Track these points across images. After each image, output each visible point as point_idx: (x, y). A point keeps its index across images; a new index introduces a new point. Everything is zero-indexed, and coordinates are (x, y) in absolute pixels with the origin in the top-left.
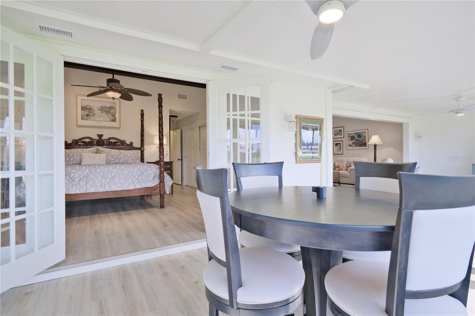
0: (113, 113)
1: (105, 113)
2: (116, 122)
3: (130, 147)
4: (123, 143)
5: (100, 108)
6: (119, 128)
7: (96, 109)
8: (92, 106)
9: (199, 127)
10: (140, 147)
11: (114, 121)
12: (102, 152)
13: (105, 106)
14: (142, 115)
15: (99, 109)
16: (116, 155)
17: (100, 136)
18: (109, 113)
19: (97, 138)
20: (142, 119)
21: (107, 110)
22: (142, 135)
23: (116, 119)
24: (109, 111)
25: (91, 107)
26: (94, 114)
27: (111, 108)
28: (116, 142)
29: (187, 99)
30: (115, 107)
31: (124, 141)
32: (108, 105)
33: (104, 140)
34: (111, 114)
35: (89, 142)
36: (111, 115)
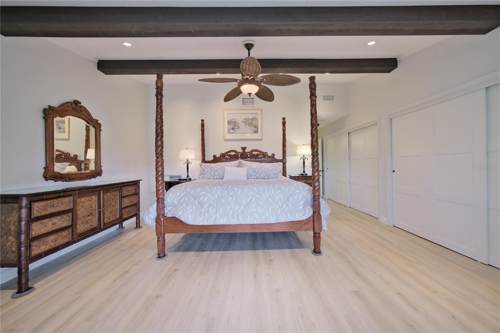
0: (255, 124)
1: (248, 125)
2: (258, 133)
3: (272, 159)
4: (265, 155)
5: (244, 120)
6: (261, 140)
7: (240, 122)
8: (236, 119)
9: (348, 133)
10: (282, 158)
11: (256, 133)
12: (243, 166)
13: (248, 118)
14: (284, 124)
15: (242, 122)
16: (257, 168)
17: (244, 149)
18: (252, 124)
19: (241, 151)
20: (284, 128)
21: (250, 121)
22: (284, 146)
23: (258, 131)
24: (252, 123)
25: (235, 121)
26: (239, 127)
27: (253, 119)
28: (258, 155)
29: (333, 100)
30: (257, 118)
31: (266, 153)
32: (251, 117)
33: (247, 152)
34: (254, 125)
35: (234, 155)
36: (254, 126)
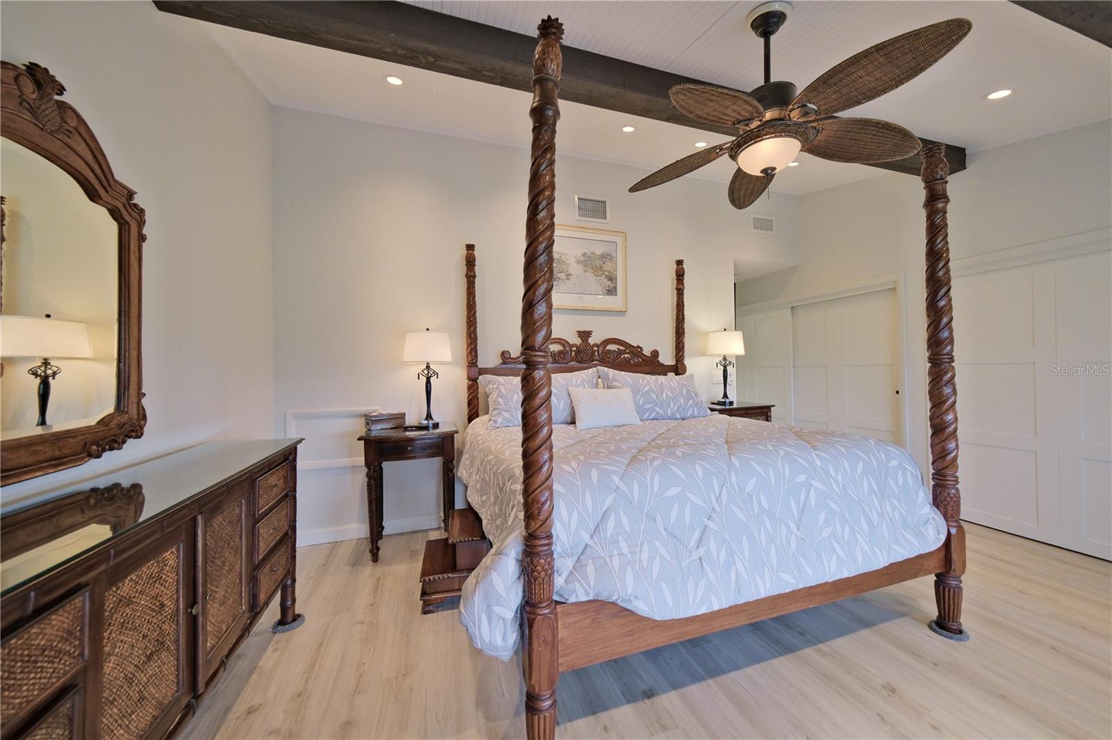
0: (609, 271)
1: (591, 271)
2: (616, 295)
3: (649, 364)
4: (636, 351)
5: (582, 258)
6: (622, 313)
7: (572, 261)
8: (563, 254)
9: (792, 307)
10: (674, 363)
11: (612, 295)
13: (593, 253)
14: (680, 276)
15: (579, 262)
17: (585, 335)
18: (601, 271)
19: (578, 341)
20: (680, 286)
21: (598, 263)
22: (680, 332)
23: (615, 288)
24: (601, 267)
25: (561, 257)
26: (568, 275)
27: (606, 257)
28: (620, 352)
29: (772, 230)
30: (614, 255)
31: (638, 347)
32: (599, 252)
33: (595, 345)
34: (606, 273)
35: (560, 352)
36: (606, 276)
